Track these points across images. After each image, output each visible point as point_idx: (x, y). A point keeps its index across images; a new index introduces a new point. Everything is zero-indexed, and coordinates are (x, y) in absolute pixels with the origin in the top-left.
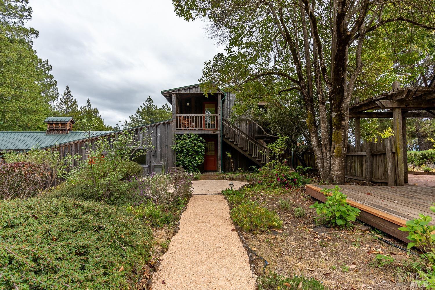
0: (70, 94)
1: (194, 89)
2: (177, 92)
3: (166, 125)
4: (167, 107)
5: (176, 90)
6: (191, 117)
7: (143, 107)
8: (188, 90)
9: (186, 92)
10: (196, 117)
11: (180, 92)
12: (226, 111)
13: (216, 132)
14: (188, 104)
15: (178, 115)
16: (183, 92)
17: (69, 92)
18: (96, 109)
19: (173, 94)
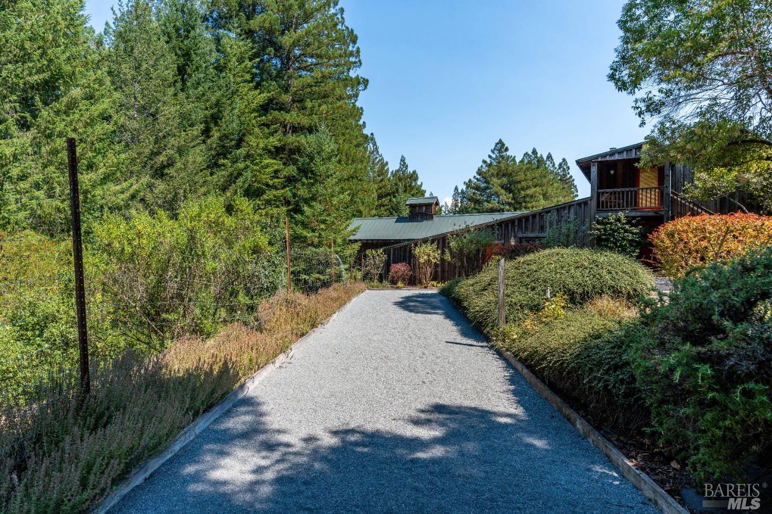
0: (378, 152)
1: (625, 153)
2: (600, 159)
3: (583, 206)
4: (536, 157)
5: (597, 157)
6: (619, 192)
7: (489, 162)
8: (617, 155)
9: (612, 158)
10: (627, 192)
11: (603, 159)
12: (677, 178)
13: (661, 213)
14: (612, 172)
15: (600, 191)
16: (608, 158)
17: (377, 149)
18: (414, 172)
19: (593, 162)
